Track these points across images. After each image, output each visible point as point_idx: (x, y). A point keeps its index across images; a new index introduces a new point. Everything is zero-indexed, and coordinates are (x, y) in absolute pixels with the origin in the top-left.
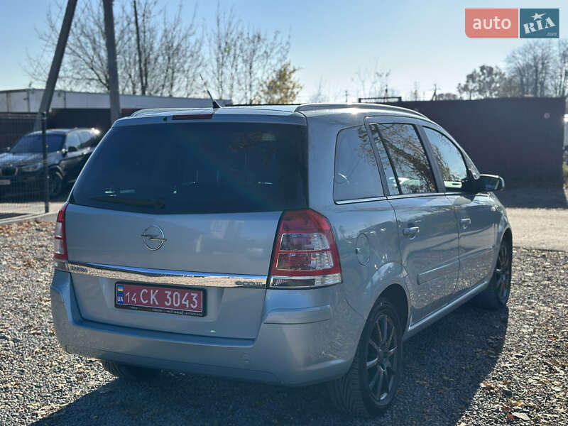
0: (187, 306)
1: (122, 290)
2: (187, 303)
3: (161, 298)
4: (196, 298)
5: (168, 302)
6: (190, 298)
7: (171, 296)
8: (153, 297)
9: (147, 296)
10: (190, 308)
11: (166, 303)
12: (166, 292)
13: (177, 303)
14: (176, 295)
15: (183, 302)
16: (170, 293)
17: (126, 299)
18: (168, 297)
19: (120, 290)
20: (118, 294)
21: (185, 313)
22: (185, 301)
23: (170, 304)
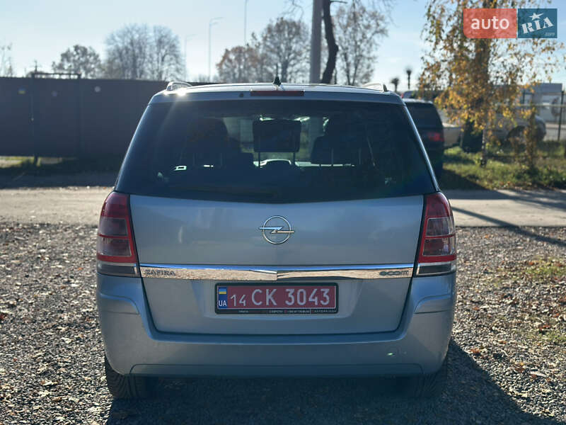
0: (316, 304)
1: (225, 293)
2: (316, 300)
3: (281, 297)
4: (328, 294)
5: (290, 301)
6: (319, 295)
7: (294, 294)
8: (269, 297)
9: (260, 297)
10: (320, 305)
11: (287, 302)
12: (287, 290)
13: (302, 301)
14: (302, 293)
15: (310, 300)
16: (292, 291)
17: (230, 302)
18: (290, 295)
19: (223, 292)
20: (218, 298)
21: (313, 312)
22: (314, 298)
23: (293, 302)
